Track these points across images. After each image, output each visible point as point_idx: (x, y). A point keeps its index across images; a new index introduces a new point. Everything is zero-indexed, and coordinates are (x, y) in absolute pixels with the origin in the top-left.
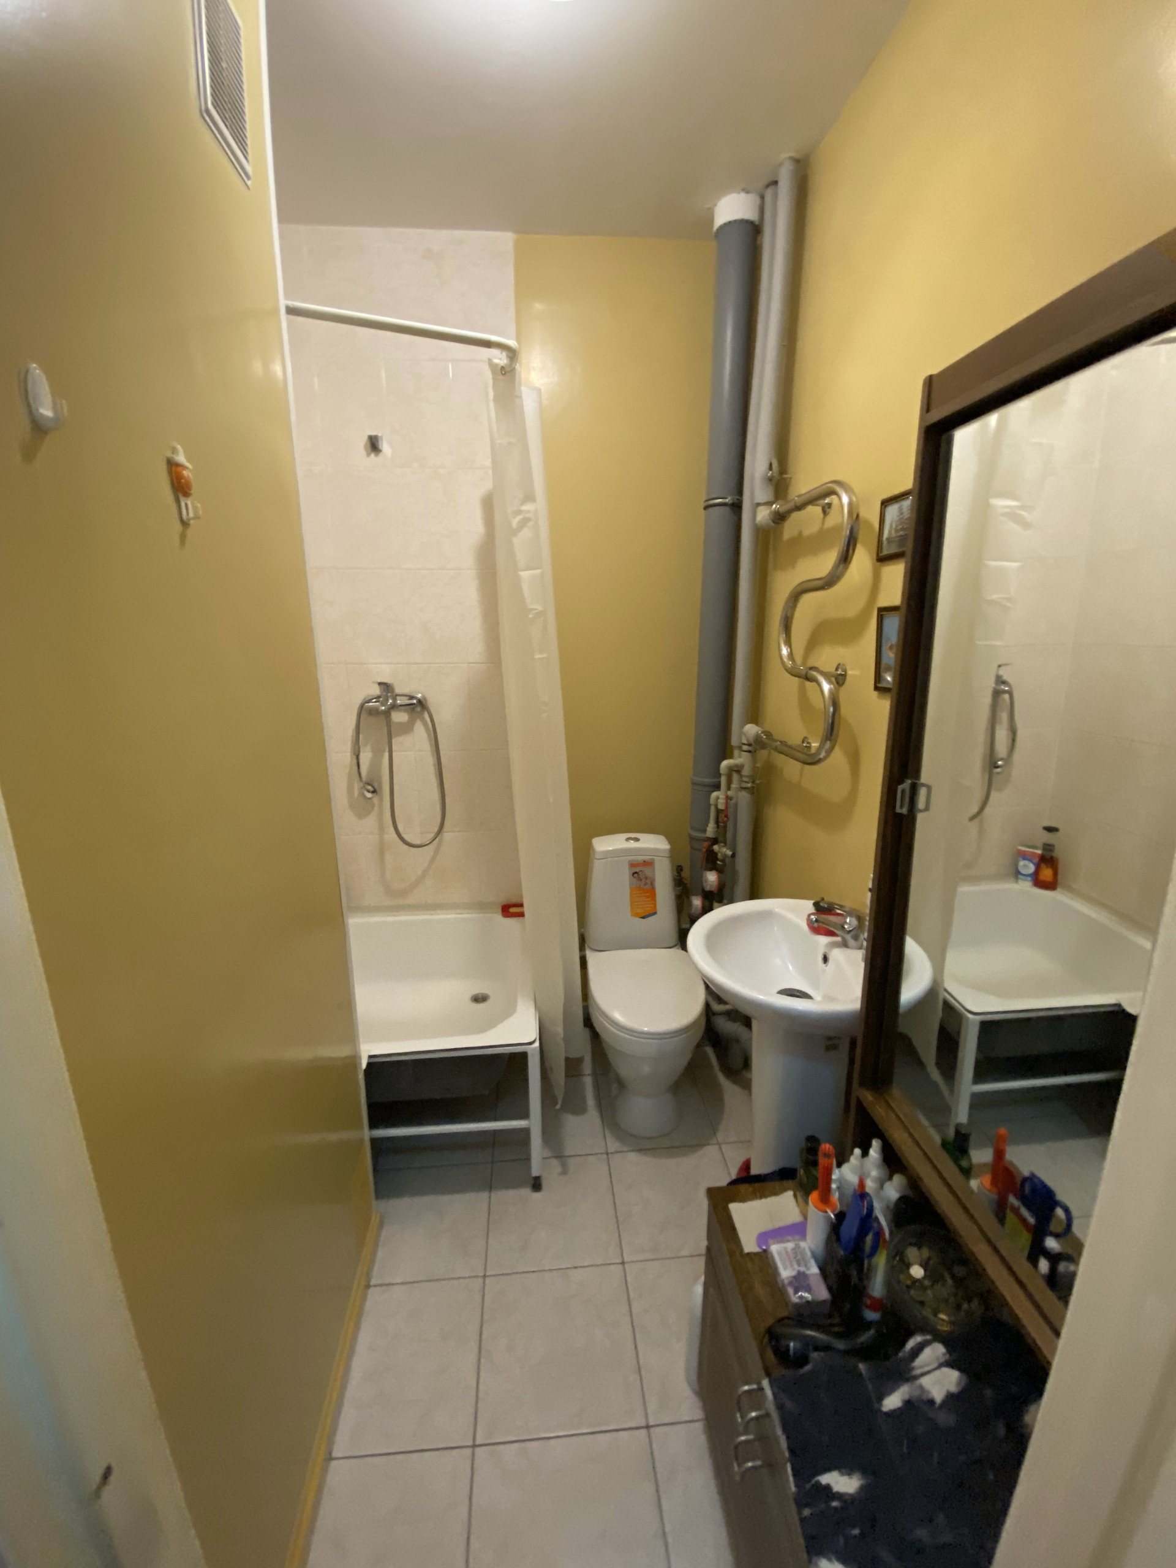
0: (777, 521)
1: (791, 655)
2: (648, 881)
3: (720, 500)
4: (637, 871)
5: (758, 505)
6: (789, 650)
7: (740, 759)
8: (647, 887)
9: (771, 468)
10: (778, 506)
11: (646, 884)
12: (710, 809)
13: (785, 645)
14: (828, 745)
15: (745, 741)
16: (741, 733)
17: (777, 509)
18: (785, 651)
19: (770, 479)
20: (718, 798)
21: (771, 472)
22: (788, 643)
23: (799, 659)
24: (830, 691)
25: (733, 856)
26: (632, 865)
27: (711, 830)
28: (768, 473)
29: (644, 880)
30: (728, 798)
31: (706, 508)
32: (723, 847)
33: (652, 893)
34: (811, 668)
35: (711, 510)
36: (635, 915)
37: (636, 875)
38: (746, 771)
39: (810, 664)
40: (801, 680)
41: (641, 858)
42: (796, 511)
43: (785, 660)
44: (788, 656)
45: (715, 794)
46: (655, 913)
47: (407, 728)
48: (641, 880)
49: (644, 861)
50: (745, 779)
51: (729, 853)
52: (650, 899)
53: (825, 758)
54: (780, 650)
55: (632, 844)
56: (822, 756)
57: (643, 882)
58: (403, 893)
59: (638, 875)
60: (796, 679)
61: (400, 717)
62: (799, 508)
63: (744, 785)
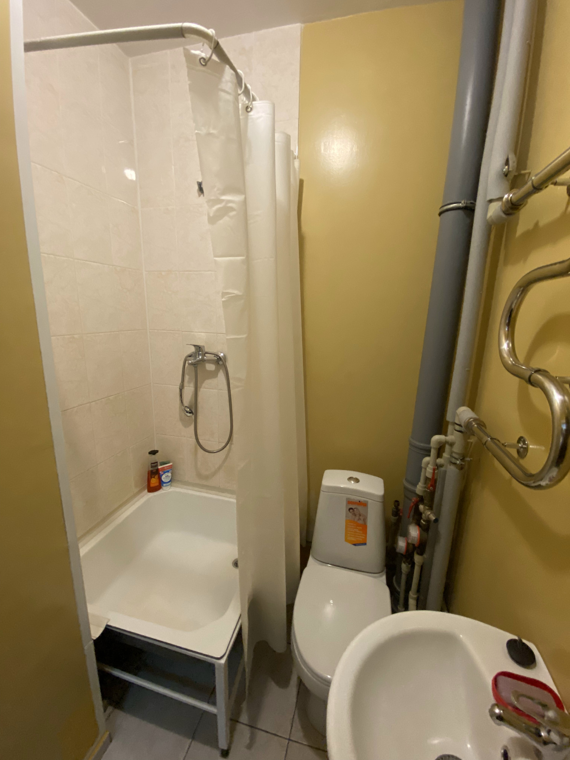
0: (511, 211)
1: (513, 351)
2: (362, 518)
3: (454, 205)
4: (353, 508)
5: (491, 201)
6: (511, 345)
7: (452, 436)
8: (361, 522)
9: (507, 163)
10: (511, 195)
11: (359, 519)
12: (421, 471)
13: (507, 338)
14: (554, 472)
15: (457, 422)
16: (455, 414)
17: (509, 198)
18: (505, 346)
19: (506, 175)
20: (428, 463)
21: (507, 167)
22: (511, 337)
23: (521, 356)
24: (563, 402)
25: (436, 521)
26: (349, 502)
27: (420, 488)
28: (504, 168)
29: (358, 516)
30: (438, 466)
31: (440, 214)
32: (428, 509)
33: (364, 528)
34: (538, 371)
35: (443, 215)
36: (346, 540)
37: (351, 510)
38: (457, 449)
39: (536, 364)
40: (523, 381)
41: (357, 498)
42: (535, 193)
43: (505, 355)
44: (509, 351)
45: (427, 459)
46: (365, 544)
47: (213, 375)
48: (355, 515)
49: (359, 501)
50: (454, 455)
51: (433, 518)
52: (361, 532)
53: (547, 487)
54: (499, 344)
55: (352, 485)
56: (543, 483)
57: (357, 518)
58: (207, 478)
59: (354, 511)
60: (517, 379)
61: (211, 367)
62: (537, 188)
63: (453, 460)
